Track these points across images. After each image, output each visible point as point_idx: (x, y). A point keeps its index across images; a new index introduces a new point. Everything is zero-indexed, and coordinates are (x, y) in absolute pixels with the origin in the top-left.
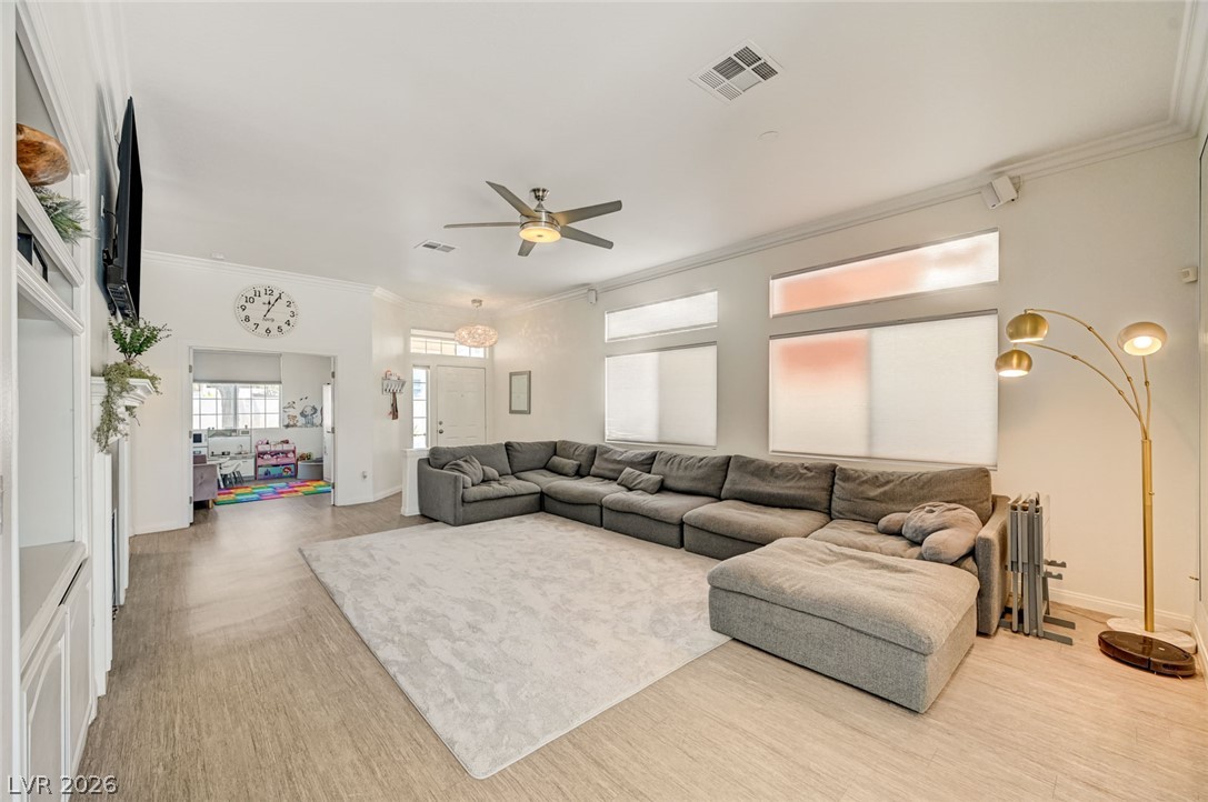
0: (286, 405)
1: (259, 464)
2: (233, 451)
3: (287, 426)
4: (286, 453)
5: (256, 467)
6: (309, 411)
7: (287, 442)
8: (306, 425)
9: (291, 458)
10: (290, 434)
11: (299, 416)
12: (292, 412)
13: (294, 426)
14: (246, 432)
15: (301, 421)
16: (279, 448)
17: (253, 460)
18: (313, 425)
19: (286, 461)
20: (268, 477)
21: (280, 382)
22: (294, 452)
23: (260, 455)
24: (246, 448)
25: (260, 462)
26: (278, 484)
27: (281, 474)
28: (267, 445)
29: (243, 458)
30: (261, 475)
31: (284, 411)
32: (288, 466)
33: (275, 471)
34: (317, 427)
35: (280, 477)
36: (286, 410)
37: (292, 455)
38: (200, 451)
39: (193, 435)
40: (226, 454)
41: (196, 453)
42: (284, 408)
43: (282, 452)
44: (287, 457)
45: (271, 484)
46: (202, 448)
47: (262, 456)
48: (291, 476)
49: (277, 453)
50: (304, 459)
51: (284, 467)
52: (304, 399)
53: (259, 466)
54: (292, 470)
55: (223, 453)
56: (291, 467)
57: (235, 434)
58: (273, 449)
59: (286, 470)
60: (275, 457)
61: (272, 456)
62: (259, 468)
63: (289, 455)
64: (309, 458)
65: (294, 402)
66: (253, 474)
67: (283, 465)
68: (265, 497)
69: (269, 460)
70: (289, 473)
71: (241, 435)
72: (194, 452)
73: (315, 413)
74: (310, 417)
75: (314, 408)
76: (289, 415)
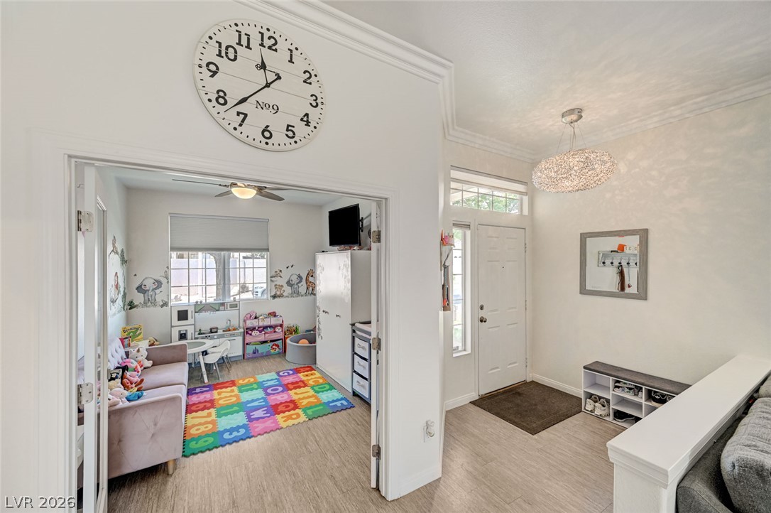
0: (274, 274)
1: (247, 341)
2: (222, 326)
3: (274, 297)
4: (273, 327)
5: (245, 344)
6: (295, 280)
7: (274, 314)
8: (292, 295)
9: (279, 334)
10: (277, 305)
11: (285, 285)
12: (279, 281)
13: (281, 296)
14: (234, 306)
15: (288, 290)
16: (267, 323)
17: (240, 339)
18: (298, 294)
19: (274, 336)
20: (256, 356)
21: (267, 250)
22: (281, 326)
23: (248, 331)
24: (235, 323)
25: (248, 339)
26: (269, 374)
27: (269, 351)
28: (256, 320)
29: (233, 335)
30: (249, 354)
31: (272, 281)
32: (276, 343)
33: (263, 349)
34: (302, 296)
35: (268, 356)
36: (273, 279)
37: (280, 330)
38: (186, 331)
39: (179, 312)
40: (214, 330)
41: (182, 332)
42: (272, 277)
43: (270, 327)
44: (275, 332)
45: (260, 376)
46: (188, 326)
47: (250, 332)
48: (279, 353)
49: (266, 327)
50: (291, 334)
51: (273, 343)
52: (290, 267)
53: (247, 344)
54: (281, 347)
55: (211, 329)
56: (280, 343)
57: (222, 308)
58: (261, 324)
59: (274, 347)
60: (263, 332)
61: (260, 332)
62: (247, 346)
63: (277, 330)
64: (296, 331)
65: (281, 271)
66: (241, 353)
67: (272, 341)
68: (256, 425)
69: (257, 336)
70: (278, 350)
71: (229, 308)
72: (180, 331)
73: (301, 281)
74: (296, 286)
75: (300, 277)
76: (276, 285)
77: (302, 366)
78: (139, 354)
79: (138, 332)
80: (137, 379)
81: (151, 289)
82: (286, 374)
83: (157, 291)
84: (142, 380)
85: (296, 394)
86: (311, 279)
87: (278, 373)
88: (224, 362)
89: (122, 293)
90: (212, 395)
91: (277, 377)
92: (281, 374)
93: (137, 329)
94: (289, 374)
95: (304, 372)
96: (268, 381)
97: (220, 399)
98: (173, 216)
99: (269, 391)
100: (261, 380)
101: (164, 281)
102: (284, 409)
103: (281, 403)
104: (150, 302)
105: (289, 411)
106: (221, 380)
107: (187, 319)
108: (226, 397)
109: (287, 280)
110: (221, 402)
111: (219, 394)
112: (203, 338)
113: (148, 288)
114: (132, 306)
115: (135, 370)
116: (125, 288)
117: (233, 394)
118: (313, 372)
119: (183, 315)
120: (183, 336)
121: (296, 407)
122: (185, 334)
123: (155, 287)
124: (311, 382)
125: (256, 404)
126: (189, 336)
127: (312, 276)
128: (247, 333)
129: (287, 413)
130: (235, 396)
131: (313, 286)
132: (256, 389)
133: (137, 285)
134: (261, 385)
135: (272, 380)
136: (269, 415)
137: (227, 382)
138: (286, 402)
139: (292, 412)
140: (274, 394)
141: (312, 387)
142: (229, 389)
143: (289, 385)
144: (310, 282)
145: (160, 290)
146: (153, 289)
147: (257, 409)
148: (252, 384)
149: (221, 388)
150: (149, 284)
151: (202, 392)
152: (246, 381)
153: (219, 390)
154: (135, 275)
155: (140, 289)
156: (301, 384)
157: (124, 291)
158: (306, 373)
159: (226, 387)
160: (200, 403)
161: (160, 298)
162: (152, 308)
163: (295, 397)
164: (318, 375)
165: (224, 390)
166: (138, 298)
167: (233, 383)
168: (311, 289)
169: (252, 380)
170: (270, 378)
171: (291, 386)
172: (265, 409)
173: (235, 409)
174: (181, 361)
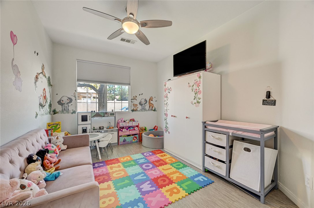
0: (133, 98)
2: (105, 125)
3: (133, 111)
5: (119, 137)
6: (143, 102)
7: (133, 120)
8: (141, 110)
9: (137, 131)
10: (134, 115)
11: (138, 105)
12: (137, 102)
13: (136, 110)
14: (112, 114)
15: (140, 107)
16: (131, 124)
17: (117, 133)
18: (145, 110)
19: (134, 132)
20: (125, 143)
21: (129, 84)
22: (138, 126)
23: (120, 128)
24: (113, 124)
25: (121, 133)
26: (137, 155)
27: (132, 141)
28: (124, 123)
29: (112, 131)
30: (121, 142)
31: (131, 101)
32: (135, 136)
33: (129, 139)
34: (147, 111)
35: (131, 143)
36: (132, 101)
37: (137, 129)
38: (86, 127)
39: (82, 116)
40: (102, 128)
41: (84, 128)
42: (131, 100)
43: (132, 127)
44: (134, 130)
45: (133, 155)
46: (87, 125)
47: (122, 130)
48: (137, 142)
49: (129, 127)
50: (143, 131)
51: (133, 136)
52: (141, 95)
53: (120, 136)
54: (138, 138)
55: (100, 128)
56: (137, 136)
57: (106, 115)
58: (127, 125)
59: (134, 138)
60: (129, 130)
61: (127, 129)
62: (120, 137)
63: (136, 129)
64: (145, 129)
65: (136, 96)
66: (117, 142)
67: (133, 135)
68: (149, 199)
69: (125, 132)
70: (136, 140)
71: (110, 116)
72: (83, 128)
73: (146, 103)
74: (144, 105)
75: (146, 100)
76: (134, 104)
77: (155, 150)
78: (58, 140)
79: (58, 126)
80: (55, 160)
81: (66, 103)
82: (148, 155)
83: (70, 104)
84: (59, 161)
85: (163, 169)
86: (151, 102)
87: (143, 154)
88: (110, 146)
89: (49, 103)
90: (107, 169)
91: (144, 157)
92: (145, 154)
93: (57, 125)
94: (150, 155)
95: (159, 154)
96: (139, 159)
97: (113, 172)
98: (79, 61)
99: (144, 166)
100: (135, 159)
101: (73, 98)
102: (163, 182)
103: (158, 178)
104: (65, 110)
105: (168, 185)
106: (109, 158)
107: (87, 121)
108: (116, 171)
109: (139, 102)
110: (115, 175)
111: (111, 168)
112: (96, 132)
113: (64, 102)
114: (55, 112)
115: (55, 152)
116: (51, 101)
117: (121, 169)
118: (164, 154)
119: (84, 118)
120: (84, 131)
121: (171, 182)
122: (86, 129)
123: (68, 102)
124: (167, 161)
125: (139, 177)
126: (88, 131)
127: (152, 100)
128: (120, 130)
129: (168, 187)
131: (153, 106)
132: (135, 165)
133: (58, 100)
134: (136, 162)
135: (141, 159)
136: (154, 188)
137: (113, 159)
138: (161, 177)
139: (171, 186)
140: (148, 169)
141: (171, 164)
142: (116, 165)
143: (155, 163)
144: (151, 104)
145: (71, 103)
146: (67, 103)
147: (143, 182)
148: (129, 161)
149: (111, 164)
150: (65, 100)
151: (99, 167)
152: (125, 159)
153: (110, 166)
154: (57, 94)
155: (60, 102)
156: (161, 162)
157: (50, 103)
158: (160, 154)
159: (115, 163)
160: (100, 175)
161: (71, 108)
162: (67, 114)
163: (165, 173)
164: (168, 156)
165: (113, 165)
166: (59, 108)
167: (117, 161)
168: (151, 107)
169: (129, 158)
170: (140, 157)
171: (157, 164)
172: (149, 182)
173: (127, 181)
174: (85, 145)
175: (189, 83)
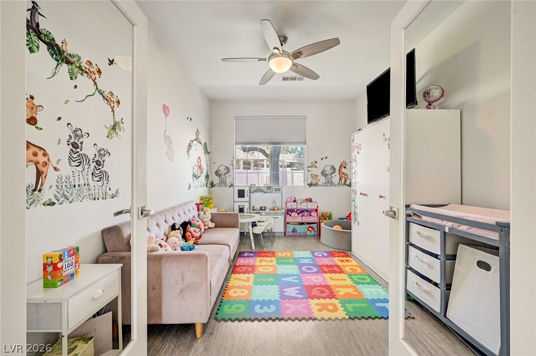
0: (310, 164)
1: (288, 221)
2: (269, 205)
3: (310, 185)
4: (309, 211)
5: (286, 223)
6: (328, 170)
7: (310, 200)
8: (325, 185)
9: (314, 218)
10: (311, 192)
11: (320, 175)
12: (315, 171)
13: (316, 185)
14: (278, 189)
15: (322, 180)
16: (304, 206)
17: (282, 218)
18: (332, 184)
19: (310, 219)
20: (295, 235)
21: (305, 143)
22: (316, 211)
23: (289, 212)
24: (279, 204)
25: (289, 219)
26: (304, 252)
27: (306, 232)
28: (295, 203)
29: (276, 214)
30: (289, 232)
31: (308, 170)
32: (312, 225)
33: (301, 229)
34: (335, 186)
35: (304, 236)
36: (309, 169)
37: (316, 215)
38: (244, 206)
39: (239, 190)
40: (263, 209)
41: (241, 207)
42: (308, 167)
43: (307, 211)
44: (311, 216)
45: (297, 252)
46: (244, 202)
47: (290, 213)
48: (314, 236)
49: (302, 211)
50: (325, 219)
51: (309, 225)
52: (324, 159)
53: (288, 223)
54: (316, 230)
55: (261, 208)
56: (315, 226)
57: (269, 190)
58: (299, 207)
59: (310, 229)
60: (301, 215)
61: (298, 214)
62: (288, 225)
63: (312, 214)
64: (330, 217)
65: (316, 162)
66: (282, 230)
67: (308, 223)
68: (287, 305)
69: (295, 218)
70: (313, 232)
71: (274, 192)
72: (239, 206)
73: (334, 172)
74: (329, 177)
75: (333, 168)
76: (312, 175)
77: (337, 250)
78: (205, 216)
79: (211, 201)
80: (197, 235)
81: (223, 174)
82: (321, 255)
83: (227, 175)
84: (201, 236)
85: (331, 278)
86: (343, 170)
87: (313, 253)
88: (269, 236)
89: (204, 174)
90: (255, 261)
91: (312, 256)
92: (316, 254)
93: (210, 199)
94: (324, 256)
95: (339, 257)
96: (303, 258)
97: (261, 266)
98: (236, 118)
99: (304, 269)
100: (297, 257)
101: (231, 167)
102: (318, 293)
103: (315, 286)
104: (223, 183)
105: (324, 298)
106: (265, 250)
107: (244, 197)
108: (265, 266)
109: (321, 171)
110: (260, 269)
111: (261, 261)
112: (254, 213)
113: (221, 173)
114: (212, 185)
115: (199, 227)
116: (208, 172)
117: (271, 264)
118: (348, 258)
119: (241, 194)
120: (241, 210)
121: (332, 296)
122: (243, 208)
123: (225, 172)
124: (347, 269)
125: (290, 279)
126: (245, 210)
127: (345, 168)
128: (288, 214)
129: (322, 301)
130: (273, 267)
131: (346, 177)
132: (292, 264)
133: (215, 170)
134: (296, 261)
135: (307, 258)
136: (301, 296)
137: (269, 252)
138: (321, 286)
139: (328, 301)
140: (308, 273)
141: (350, 275)
142: (269, 259)
143: (324, 268)
144: (343, 173)
145: (229, 174)
146: (225, 174)
147: (291, 285)
148: (288, 258)
149: (263, 256)
150: (222, 170)
151: (248, 257)
152: (284, 254)
153: (261, 258)
154: (214, 163)
155: (217, 173)
156: (336, 269)
157: (207, 173)
158: (341, 258)
159: (267, 257)
160: (244, 266)
161: (229, 180)
162: (224, 188)
163: (331, 283)
164: (354, 263)
165: (265, 258)
166: (216, 180)
167: (273, 254)
168: (343, 179)
169: (289, 254)
170: (305, 256)
171: (326, 269)
172: (299, 288)
173: (271, 279)
174: (234, 226)
175: (384, 135)
